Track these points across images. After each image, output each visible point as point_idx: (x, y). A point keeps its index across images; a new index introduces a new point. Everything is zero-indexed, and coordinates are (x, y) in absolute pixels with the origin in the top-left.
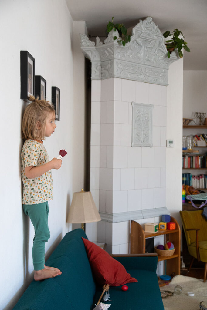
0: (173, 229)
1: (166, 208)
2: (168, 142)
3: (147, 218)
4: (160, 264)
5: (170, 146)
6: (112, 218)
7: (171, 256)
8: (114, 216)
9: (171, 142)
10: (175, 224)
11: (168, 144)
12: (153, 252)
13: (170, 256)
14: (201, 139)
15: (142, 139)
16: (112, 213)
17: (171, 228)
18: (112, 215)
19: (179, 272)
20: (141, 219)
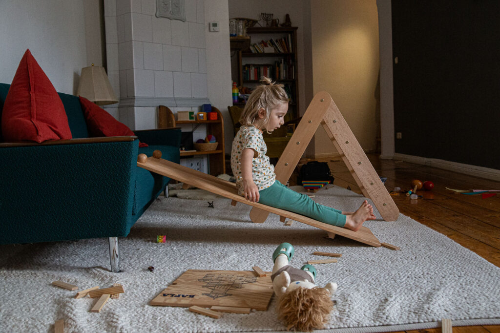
0: (215, 119)
1: (209, 100)
2: (211, 25)
3: (182, 107)
4: (203, 165)
5: (214, 29)
6: (134, 102)
7: (213, 151)
8: (136, 99)
9: (215, 25)
10: (217, 113)
11: (212, 28)
12: (193, 150)
13: (211, 151)
14: (268, 45)
15: (170, 9)
16: (134, 96)
17: (212, 118)
18: (135, 98)
19: (225, 170)
20: (174, 107)
